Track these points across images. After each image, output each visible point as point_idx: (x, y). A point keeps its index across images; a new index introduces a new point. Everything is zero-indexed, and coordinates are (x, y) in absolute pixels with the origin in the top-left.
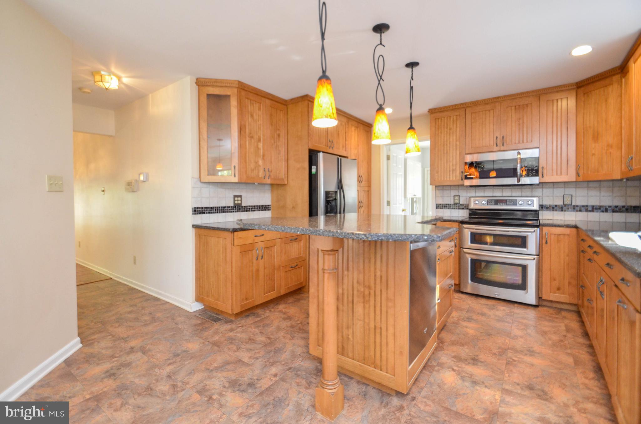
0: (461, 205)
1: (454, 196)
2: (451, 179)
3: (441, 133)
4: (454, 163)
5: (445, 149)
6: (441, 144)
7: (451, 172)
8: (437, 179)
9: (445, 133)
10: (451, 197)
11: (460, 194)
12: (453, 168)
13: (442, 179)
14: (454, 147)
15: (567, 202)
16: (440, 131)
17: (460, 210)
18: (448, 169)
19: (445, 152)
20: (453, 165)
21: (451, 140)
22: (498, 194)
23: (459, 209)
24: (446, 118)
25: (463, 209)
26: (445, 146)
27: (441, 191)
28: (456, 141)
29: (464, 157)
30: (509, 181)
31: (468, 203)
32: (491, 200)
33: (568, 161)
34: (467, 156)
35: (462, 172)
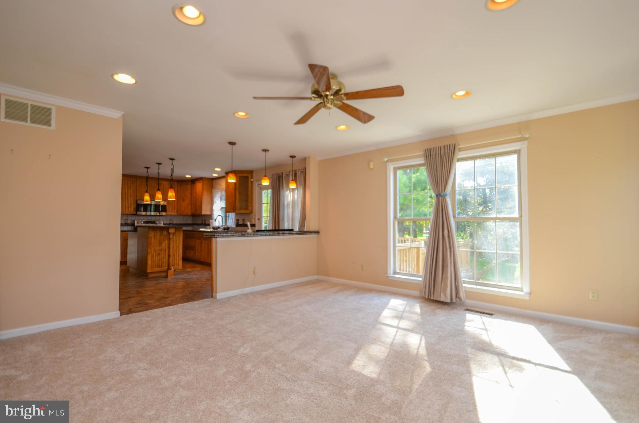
0: (129, 224)
1: (125, 219)
2: (129, 211)
3: (124, 187)
4: (131, 203)
5: (126, 196)
7: (129, 207)
11: (128, 219)
15: (171, 222)
21: (130, 191)
22: (150, 219)
23: (127, 226)
28: (132, 193)
29: (137, 201)
30: (157, 214)
31: (133, 223)
32: (145, 221)
33: (174, 207)
34: (138, 201)
35: (135, 208)
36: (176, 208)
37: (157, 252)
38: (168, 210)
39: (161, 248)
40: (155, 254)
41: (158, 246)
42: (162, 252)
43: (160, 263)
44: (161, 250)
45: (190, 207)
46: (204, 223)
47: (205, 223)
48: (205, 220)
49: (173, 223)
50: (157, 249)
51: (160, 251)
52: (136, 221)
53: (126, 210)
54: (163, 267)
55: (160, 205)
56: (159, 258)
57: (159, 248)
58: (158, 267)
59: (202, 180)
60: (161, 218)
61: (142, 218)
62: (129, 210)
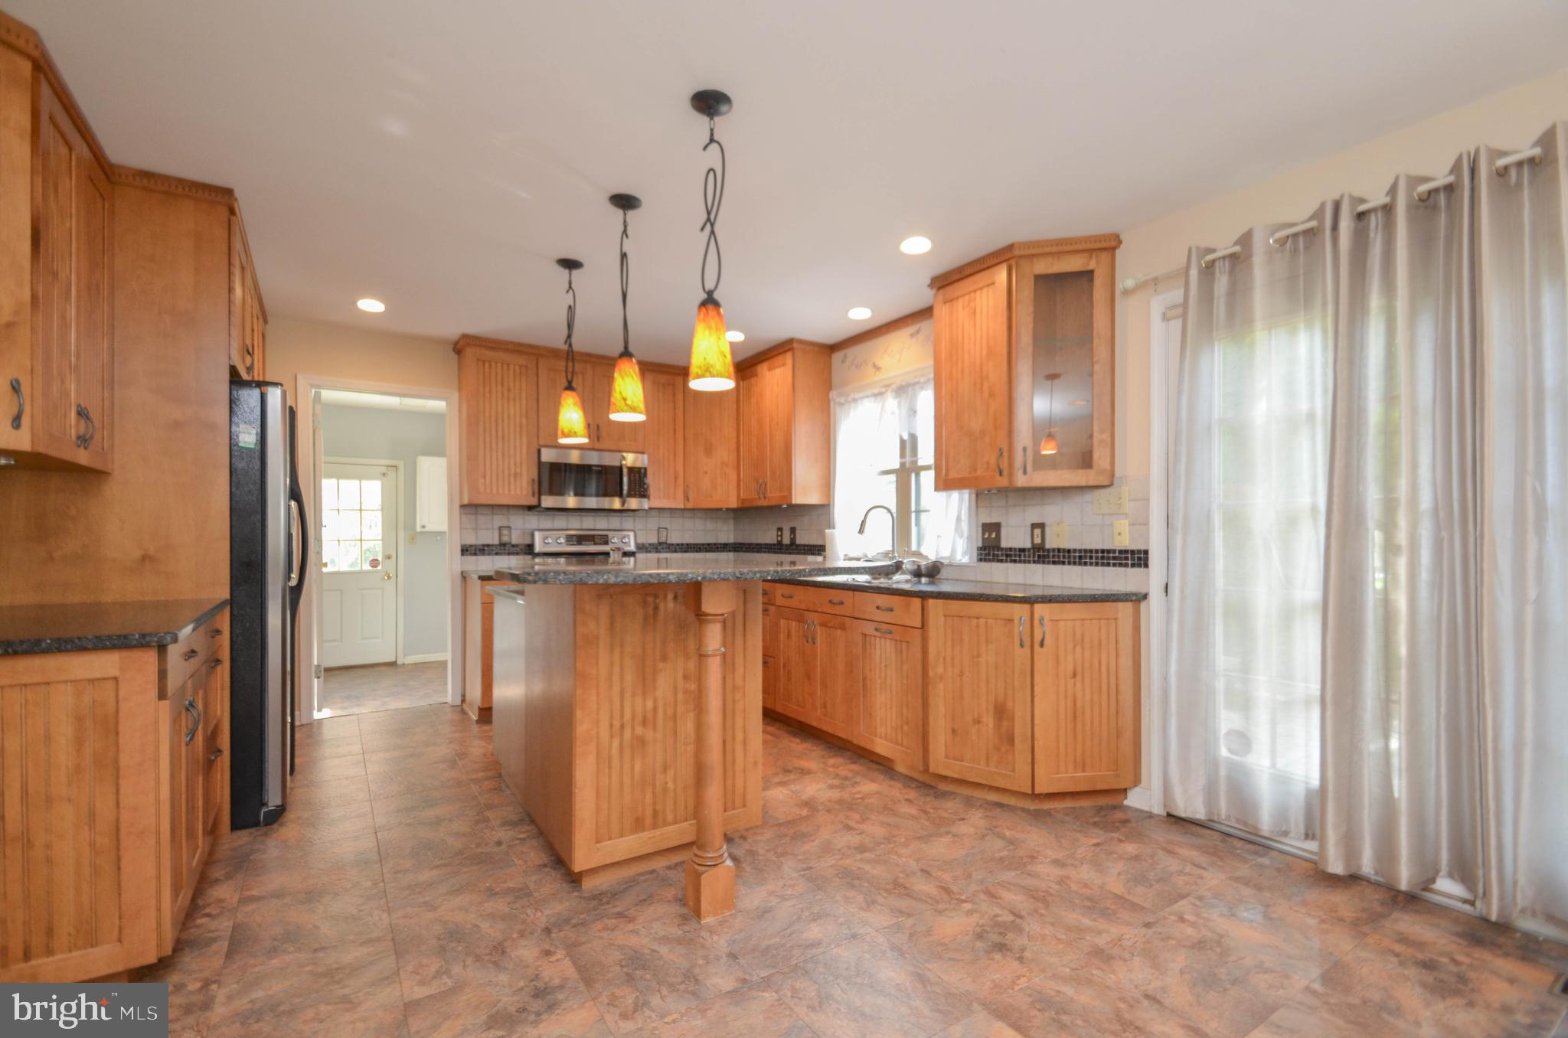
0: (513, 546)
1: (500, 528)
2: (513, 492)
3: (490, 392)
4: (518, 459)
5: (500, 429)
6: (490, 417)
7: (512, 479)
8: (482, 489)
9: (500, 395)
10: (493, 529)
11: (511, 525)
12: (515, 470)
13: (494, 491)
14: (518, 429)
15: (663, 539)
16: (487, 389)
17: (512, 557)
18: (506, 472)
19: (500, 434)
20: (515, 464)
21: (512, 411)
22: (589, 524)
23: (509, 554)
24: (499, 365)
25: (517, 554)
26: (500, 422)
27: (473, 517)
28: (521, 417)
29: (539, 451)
30: (612, 503)
31: (528, 541)
32: (572, 536)
33: (676, 478)
34: (543, 450)
35: (533, 480)
36: (681, 480)
37: (627, 733)
38: (652, 491)
39: (650, 704)
40: (616, 743)
41: (634, 695)
42: (655, 729)
43: (649, 797)
44: (650, 716)
45: (733, 476)
46: (786, 541)
47: (793, 540)
48: (793, 530)
49: (669, 542)
50: (628, 715)
51: (644, 723)
52: (537, 535)
53: (498, 489)
54: (665, 824)
55: (625, 471)
56: (638, 767)
57: (639, 709)
58: (638, 825)
59: (792, 349)
60: (628, 522)
61: (560, 522)
62: (509, 490)
